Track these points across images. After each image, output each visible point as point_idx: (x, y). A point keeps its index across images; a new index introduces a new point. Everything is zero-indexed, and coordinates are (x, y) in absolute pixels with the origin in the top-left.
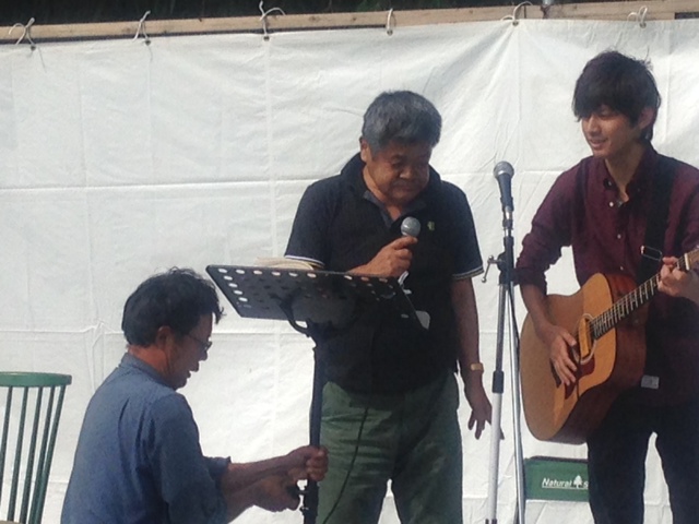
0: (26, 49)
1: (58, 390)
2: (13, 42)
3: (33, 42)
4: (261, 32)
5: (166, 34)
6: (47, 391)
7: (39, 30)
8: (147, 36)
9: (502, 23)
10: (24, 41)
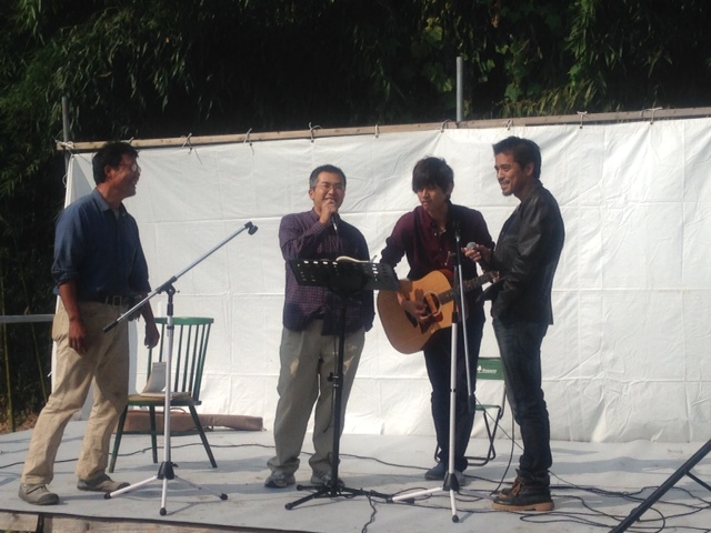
0: (188, 150)
1: (207, 326)
2: (181, 146)
3: (191, 146)
4: (309, 138)
5: (260, 140)
6: (201, 327)
7: (194, 140)
8: (250, 142)
9: (436, 131)
10: (187, 145)
